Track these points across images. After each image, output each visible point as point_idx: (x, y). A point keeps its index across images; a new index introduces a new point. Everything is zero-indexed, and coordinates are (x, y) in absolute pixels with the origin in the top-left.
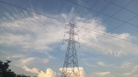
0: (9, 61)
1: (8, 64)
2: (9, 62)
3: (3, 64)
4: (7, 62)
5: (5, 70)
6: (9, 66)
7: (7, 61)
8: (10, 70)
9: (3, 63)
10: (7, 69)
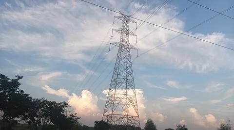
0: (20, 76)
1: (18, 81)
2: (20, 78)
3: (10, 81)
4: (17, 78)
5: (14, 91)
6: (20, 84)
7: (16, 76)
8: (22, 91)
9: (9, 79)
10: (18, 90)
